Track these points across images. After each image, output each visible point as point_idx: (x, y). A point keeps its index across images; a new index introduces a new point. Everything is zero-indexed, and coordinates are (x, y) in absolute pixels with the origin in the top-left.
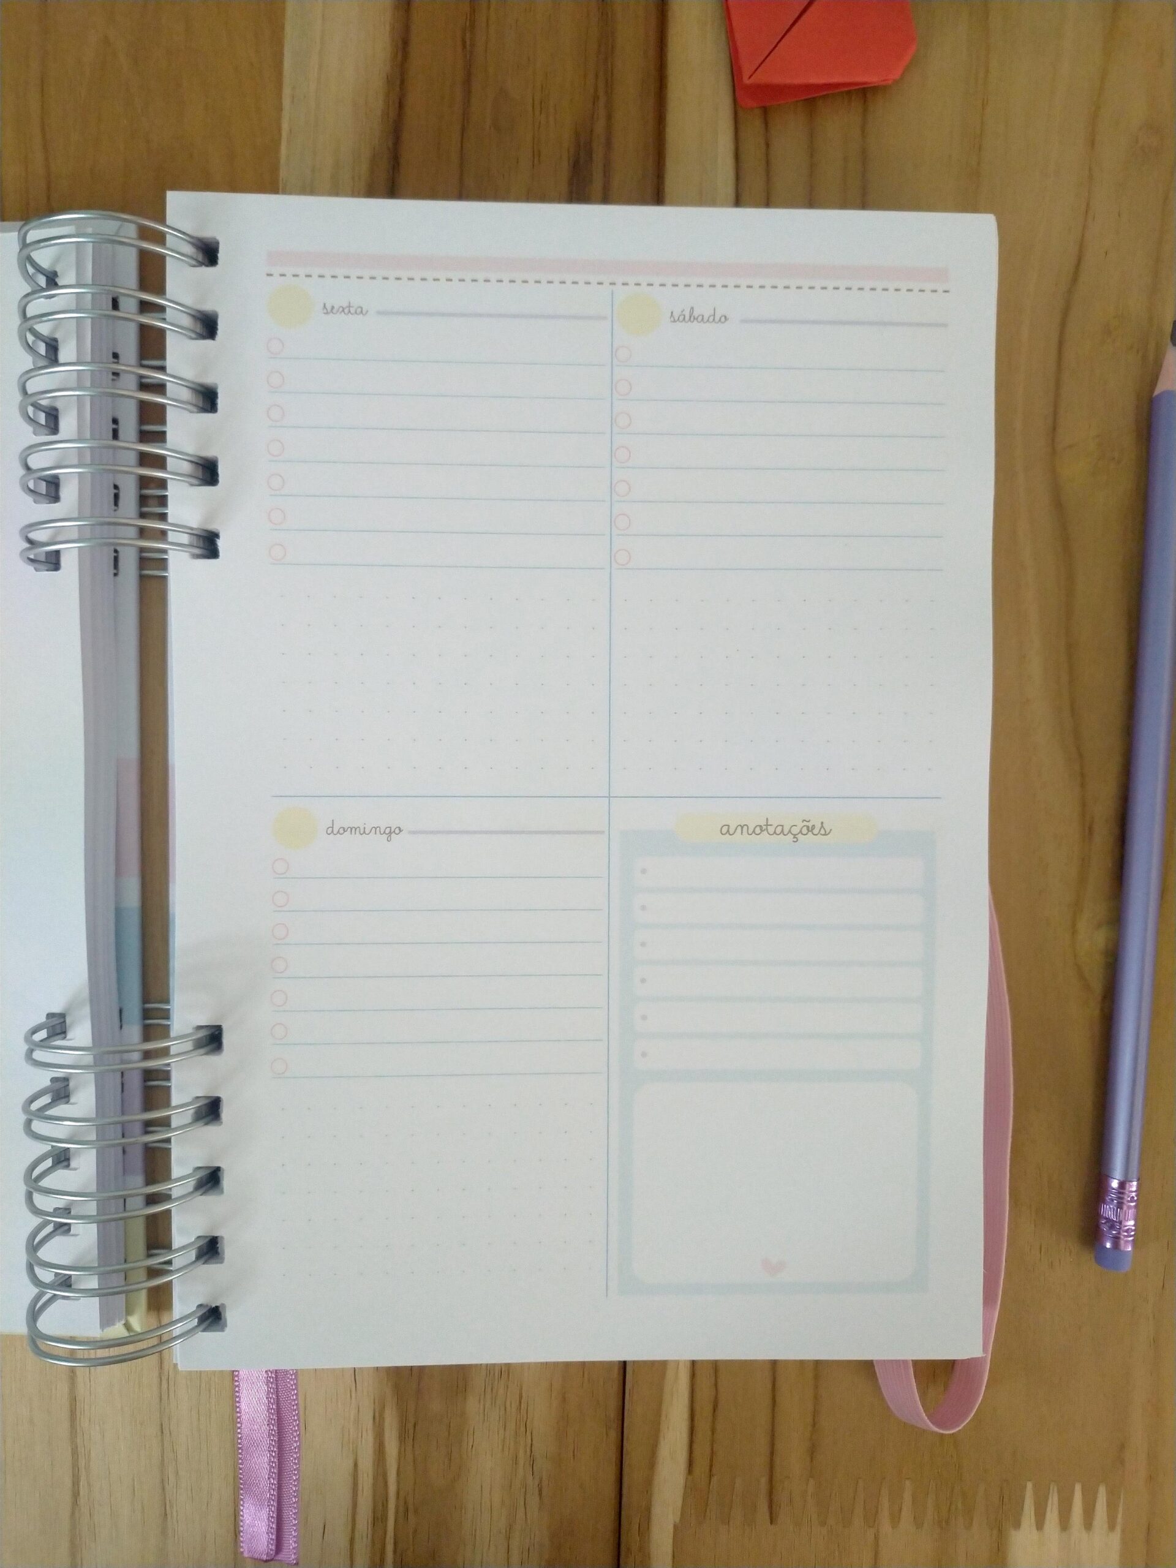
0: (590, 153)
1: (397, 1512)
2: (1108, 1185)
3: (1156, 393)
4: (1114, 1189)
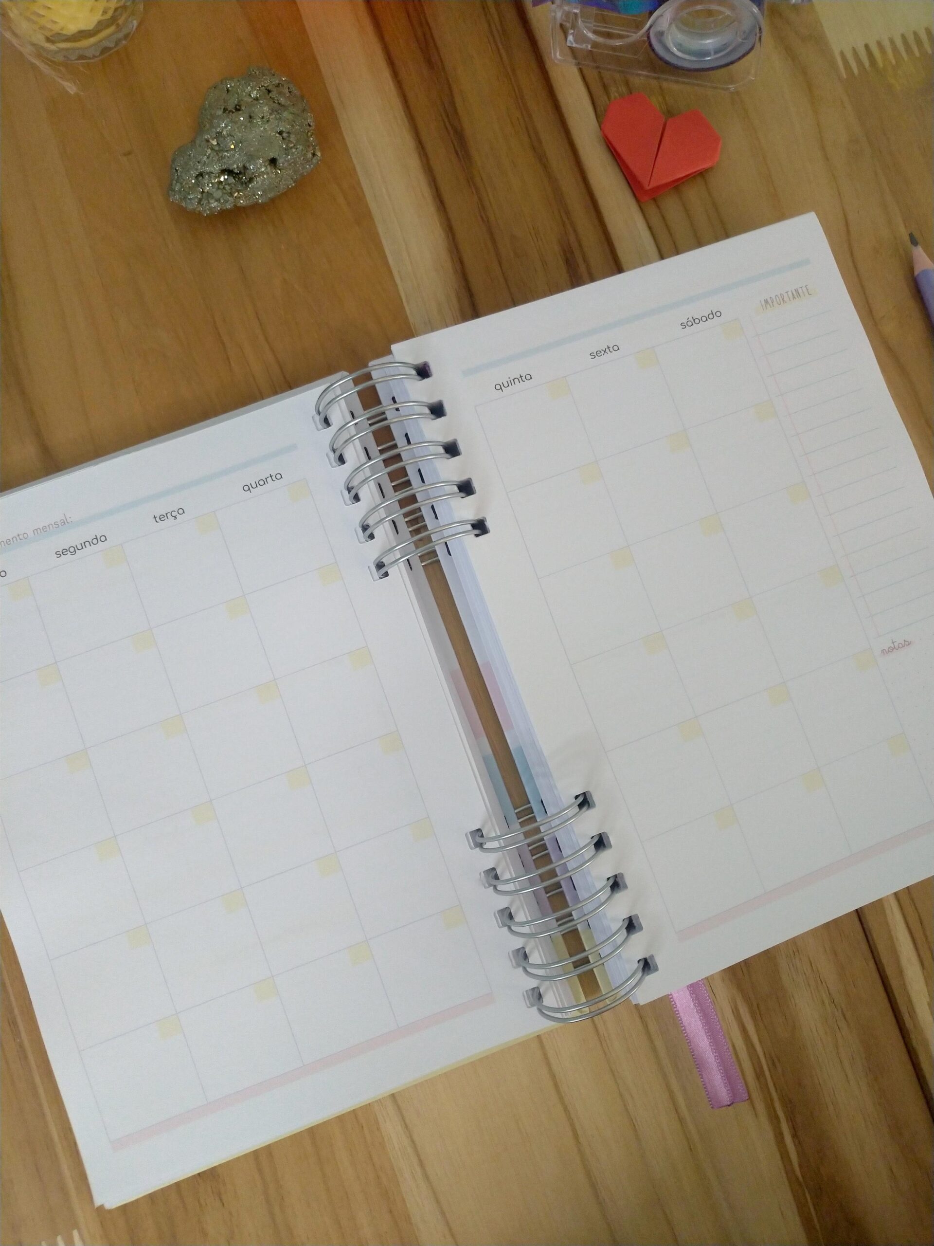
0: (572, 253)
1: (768, 1065)
3: (916, 273)
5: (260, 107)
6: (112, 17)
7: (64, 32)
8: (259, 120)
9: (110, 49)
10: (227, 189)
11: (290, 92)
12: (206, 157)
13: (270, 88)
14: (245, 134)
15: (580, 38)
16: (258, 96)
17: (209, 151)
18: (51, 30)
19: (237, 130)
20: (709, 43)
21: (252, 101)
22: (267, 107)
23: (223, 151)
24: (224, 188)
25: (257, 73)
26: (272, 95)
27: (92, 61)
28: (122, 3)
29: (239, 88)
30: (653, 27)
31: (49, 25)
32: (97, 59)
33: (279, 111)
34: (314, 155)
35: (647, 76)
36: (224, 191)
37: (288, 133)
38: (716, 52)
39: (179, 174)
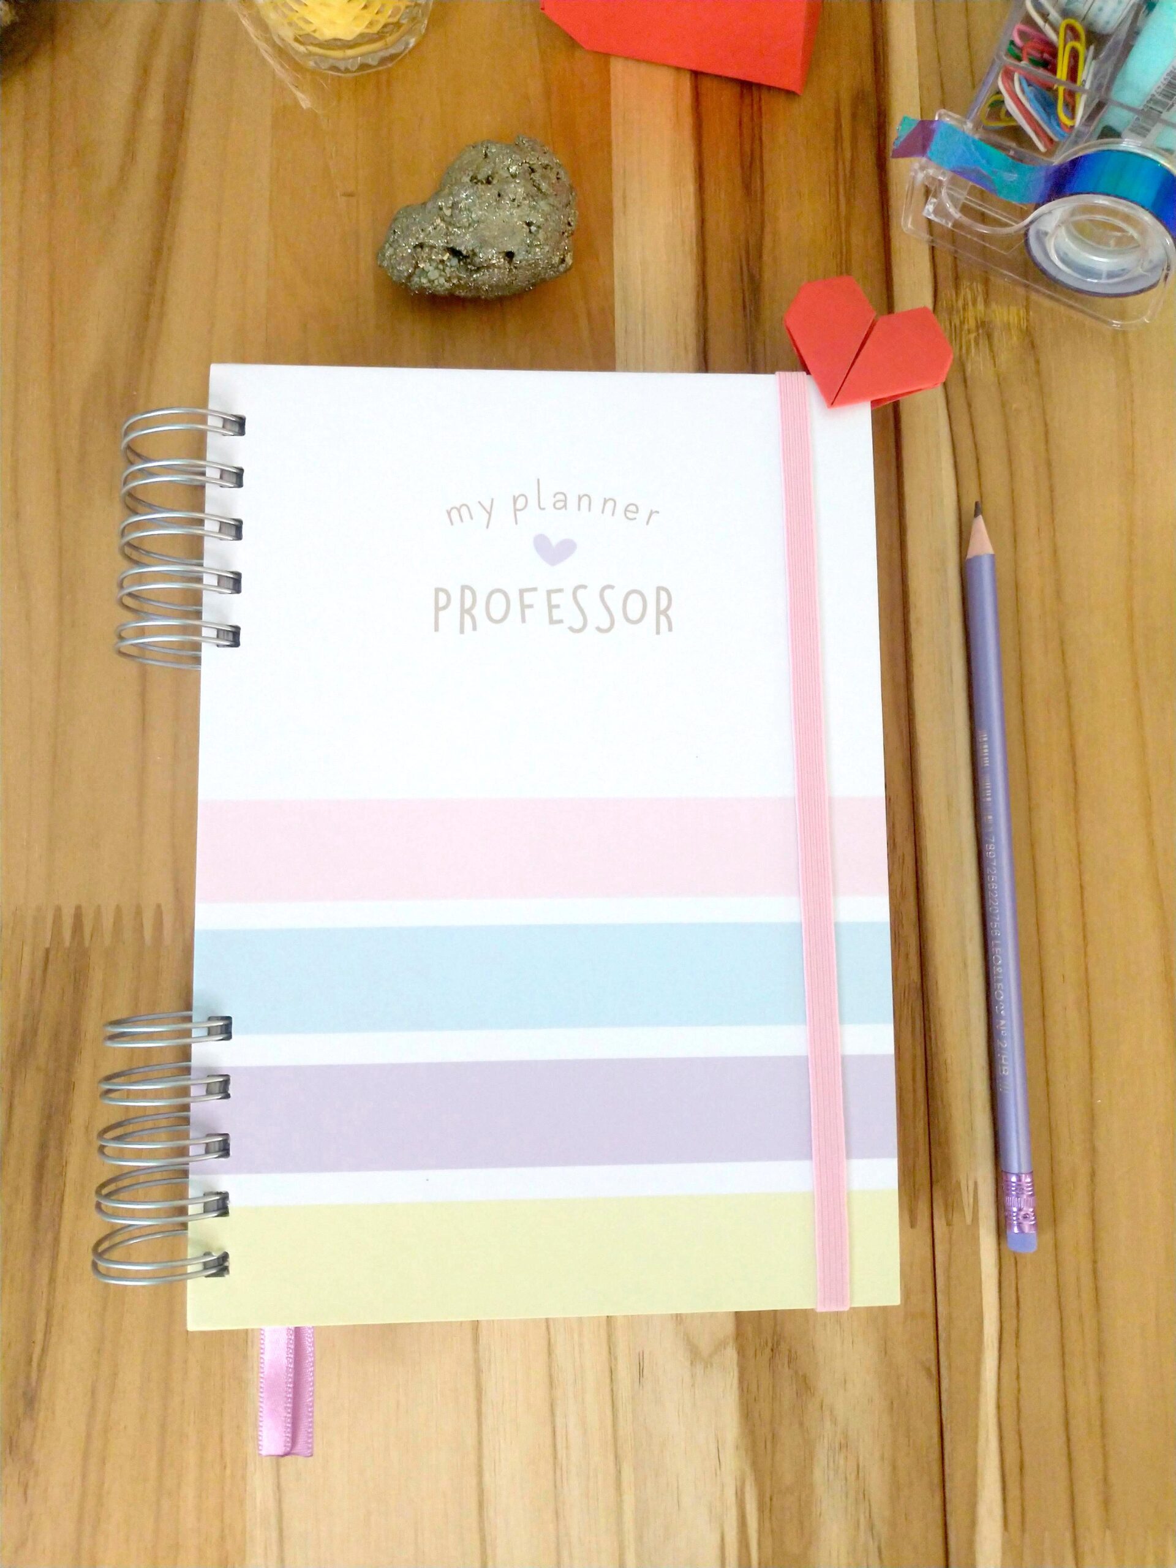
2: (1008, 1181)
3: (968, 557)
4: (1014, 1183)
5: (515, 186)
6: (378, 33)
7: (316, 35)
8: (508, 202)
9: (368, 66)
10: (446, 271)
11: (558, 179)
12: (433, 226)
13: (534, 167)
14: (487, 214)
15: (940, 210)
16: (517, 173)
17: (438, 221)
18: (301, 29)
19: (478, 206)
20: (1102, 262)
21: (507, 177)
22: (523, 189)
23: (454, 226)
24: (444, 270)
25: (526, 145)
26: (534, 176)
27: (343, 75)
28: (395, 20)
29: (498, 157)
30: (1035, 223)
31: (301, 24)
32: (348, 75)
33: (536, 198)
34: (563, 261)
35: (1014, 280)
36: (443, 273)
37: (539, 227)
38: (1111, 275)
39: (396, 237)
